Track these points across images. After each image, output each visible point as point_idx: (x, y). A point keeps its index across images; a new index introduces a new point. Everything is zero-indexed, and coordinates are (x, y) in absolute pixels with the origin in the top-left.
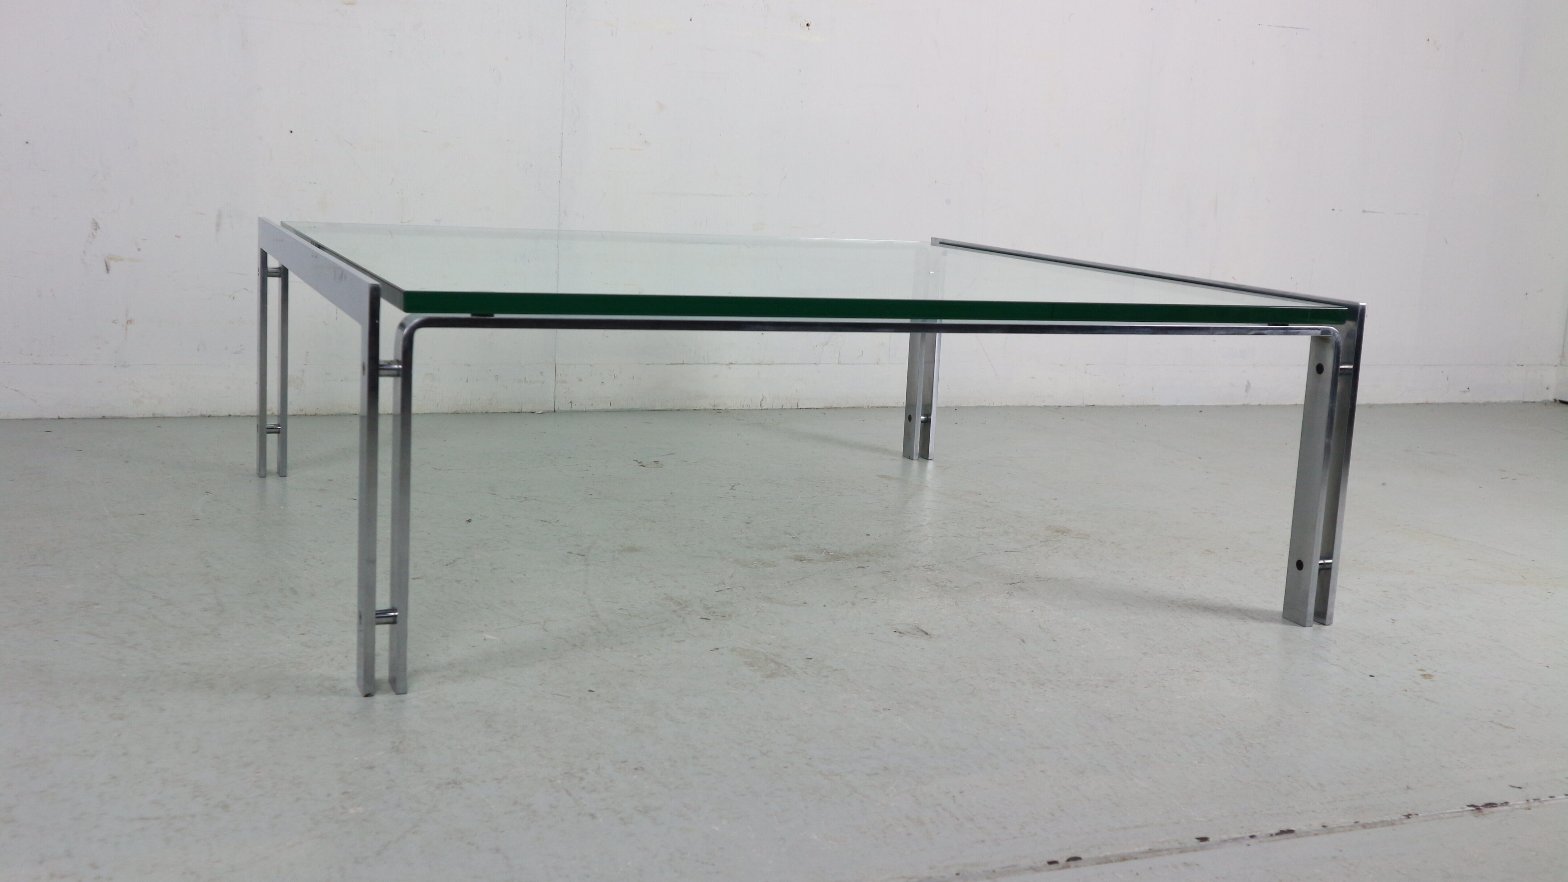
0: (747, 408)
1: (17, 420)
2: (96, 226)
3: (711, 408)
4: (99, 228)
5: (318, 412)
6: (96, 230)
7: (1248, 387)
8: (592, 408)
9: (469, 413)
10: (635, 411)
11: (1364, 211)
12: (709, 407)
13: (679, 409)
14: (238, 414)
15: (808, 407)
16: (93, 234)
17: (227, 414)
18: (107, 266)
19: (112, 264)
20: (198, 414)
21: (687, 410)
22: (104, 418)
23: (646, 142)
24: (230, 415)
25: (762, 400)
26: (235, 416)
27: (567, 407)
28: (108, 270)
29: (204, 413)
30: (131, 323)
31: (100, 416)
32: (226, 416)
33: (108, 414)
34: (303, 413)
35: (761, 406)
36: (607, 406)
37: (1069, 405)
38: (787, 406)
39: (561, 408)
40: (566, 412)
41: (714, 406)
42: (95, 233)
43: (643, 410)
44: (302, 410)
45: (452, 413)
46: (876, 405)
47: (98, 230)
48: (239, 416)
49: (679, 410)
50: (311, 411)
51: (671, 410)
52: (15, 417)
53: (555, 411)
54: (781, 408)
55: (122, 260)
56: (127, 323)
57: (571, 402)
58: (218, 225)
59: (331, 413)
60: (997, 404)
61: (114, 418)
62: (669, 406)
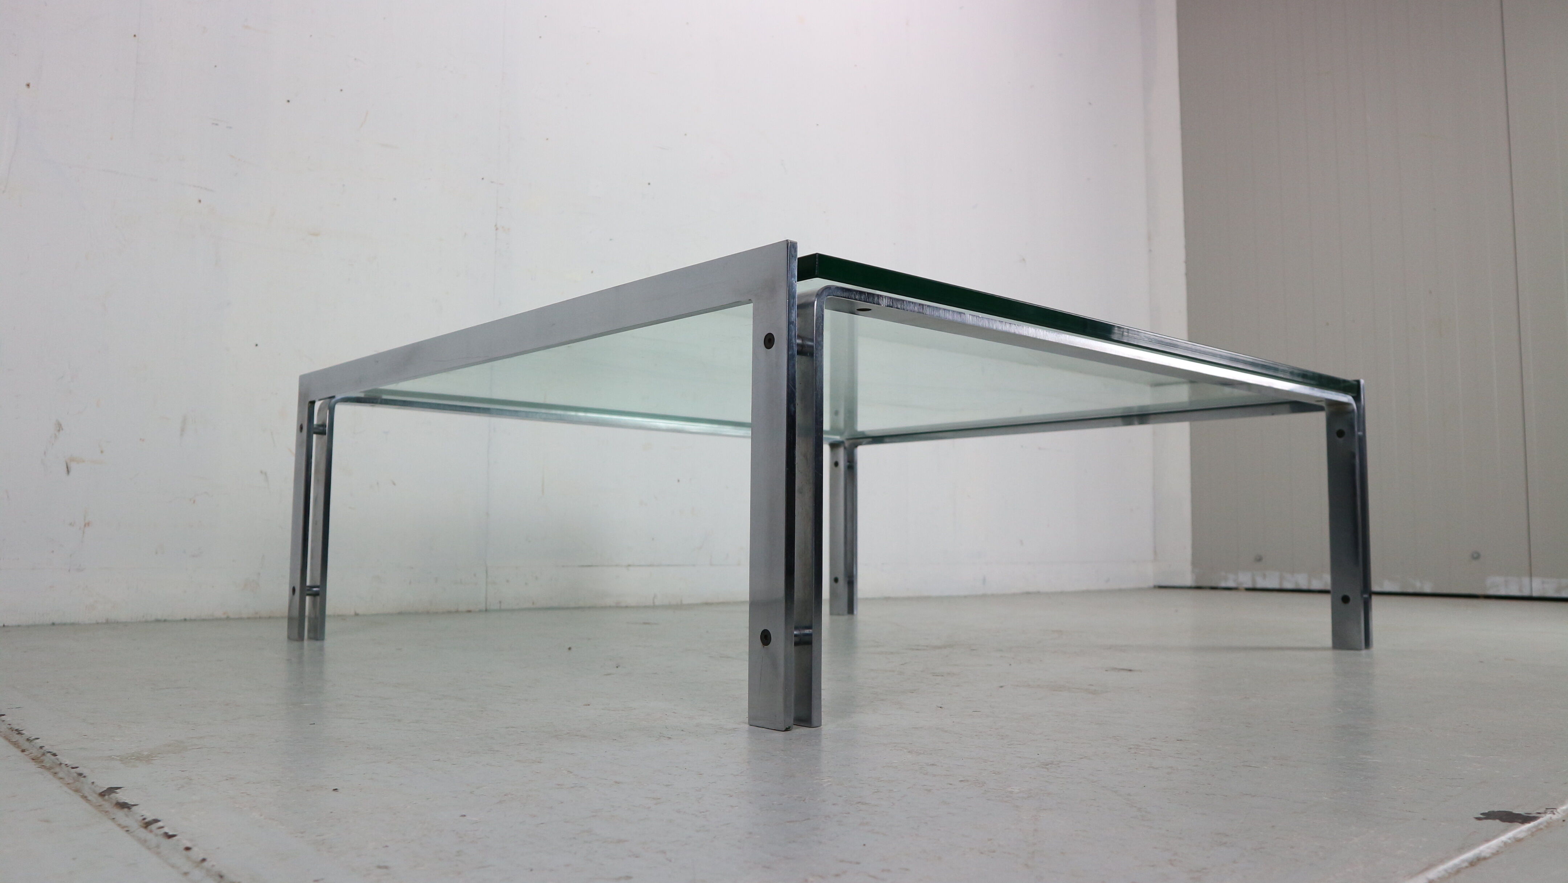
2: (59, 427)
4: (62, 429)
7: (984, 581)
9: (412, 613)
10: (553, 608)
11: (1040, 448)
13: (591, 606)
16: (55, 434)
17: (182, 618)
18: (67, 468)
19: (73, 466)
21: (596, 607)
22: (54, 624)
25: (655, 596)
27: (496, 606)
28: (68, 472)
29: (159, 617)
30: (88, 525)
31: (50, 623)
32: (181, 621)
33: (58, 621)
35: (651, 602)
36: (530, 604)
38: (673, 602)
39: (492, 607)
40: (496, 610)
41: (617, 603)
42: (57, 434)
47: (61, 431)
51: (582, 607)
53: (486, 609)
54: (669, 604)
55: (84, 461)
56: (85, 525)
57: (500, 601)
58: (183, 430)
62: (580, 603)
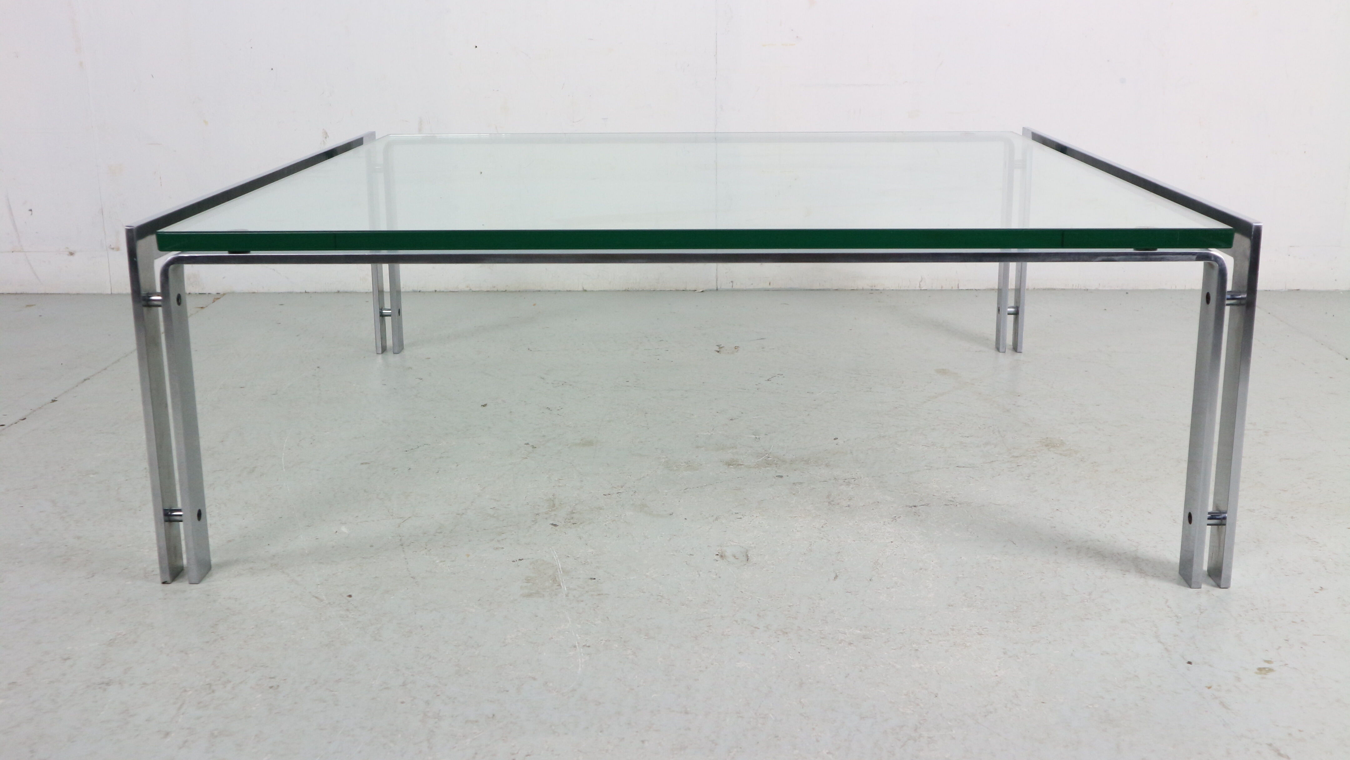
0: (906, 288)
1: (275, 293)
2: (326, 135)
3: (869, 288)
4: (328, 136)
5: (508, 289)
6: (326, 138)
8: (752, 287)
9: (638, 291)
10: (793, 290)
12: (866, 287)
13: (836, 288)
14: (442, 290)
15: (969, 288)
16: (324, 141)
17: (433, 290)
20: (411, 289)
21: (845, 290)
22: (338, 292)
23: (797, 37)
24: (436, 291)
25: (921, 281)
26: (440, 292)
27: (729, 286)
31: (336, 291)
32: (433, 292)
33: (342, 289)
34: (495, 289)
35: (919, 287)
36: (766, 286)
37: (1268, 289)
38: (947, 286)
39: (724, 287)
40: (728, 290)
41: (872, 287)
43: (801, 290)
44: (494, 287)
45: (623, 291)
46: (1042, 287)
48: (443, 291)
49: (837, 290)
50: (501, 288)
51: (829, 290)
52: (274, 291)
53: (717, 290)
54: (941, 289)
57: (732, 282)
58: (420, 130)
59: (518, 290)
60: (1180, 287)
61: (346, 292)
62: (827, 286)
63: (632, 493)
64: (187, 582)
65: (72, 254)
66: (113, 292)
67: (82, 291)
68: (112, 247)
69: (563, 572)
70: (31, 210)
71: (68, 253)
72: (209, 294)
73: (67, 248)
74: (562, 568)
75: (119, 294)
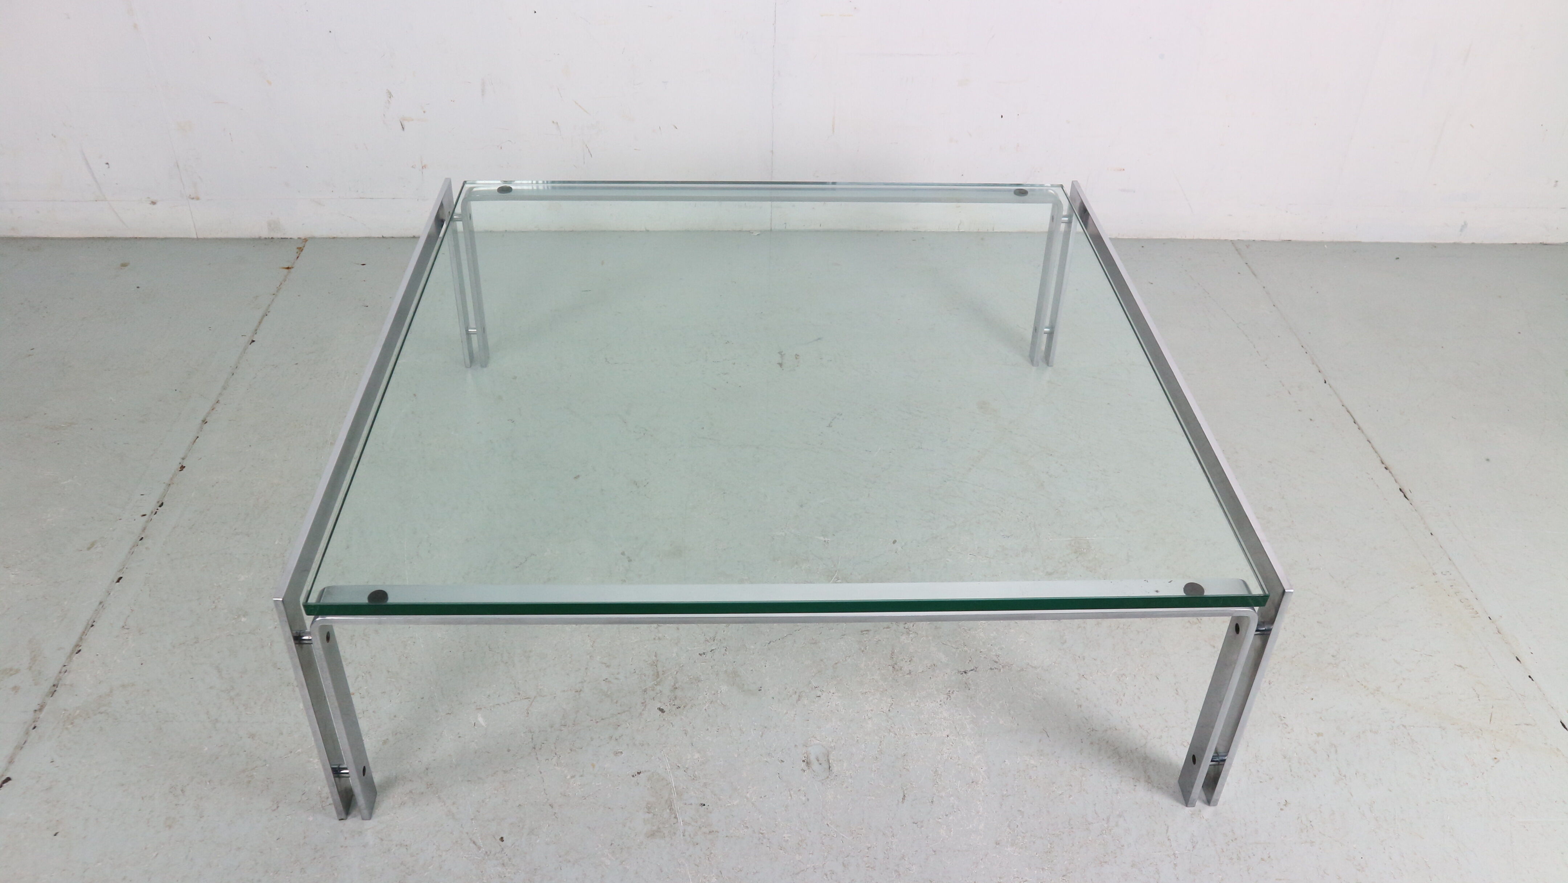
0: (945, 230)
2: (390, 95)
4: (392, 97)
8: (804, 229)
10: (841, 232)
18: (402, 125)
19: (406, 124)
21: (889, 232)
27: (781, 229)
28: (403, 129)
39: (776, 227)
40: (780, 232)
41: (915, 228)
42: (390, 100)
43: (849, 231)
51: (875, 232)
53: (770, 231)
54: (977, 231)
55: (412, 121)
56: (423, 168)
57: (785, 224)
58: (483, 91)
62: (873, 227)
63: (723, 650)
64: (360, 817)
65: (154, 203)
66: (199, 237)
67: (169, 236)
68: (192, 197)
69: (677, 794)
70: (107, 164)
71: (150, 202)
72: (291, 238)
73: (149, 198)
74: (675, 787)
75: (205, 239)
